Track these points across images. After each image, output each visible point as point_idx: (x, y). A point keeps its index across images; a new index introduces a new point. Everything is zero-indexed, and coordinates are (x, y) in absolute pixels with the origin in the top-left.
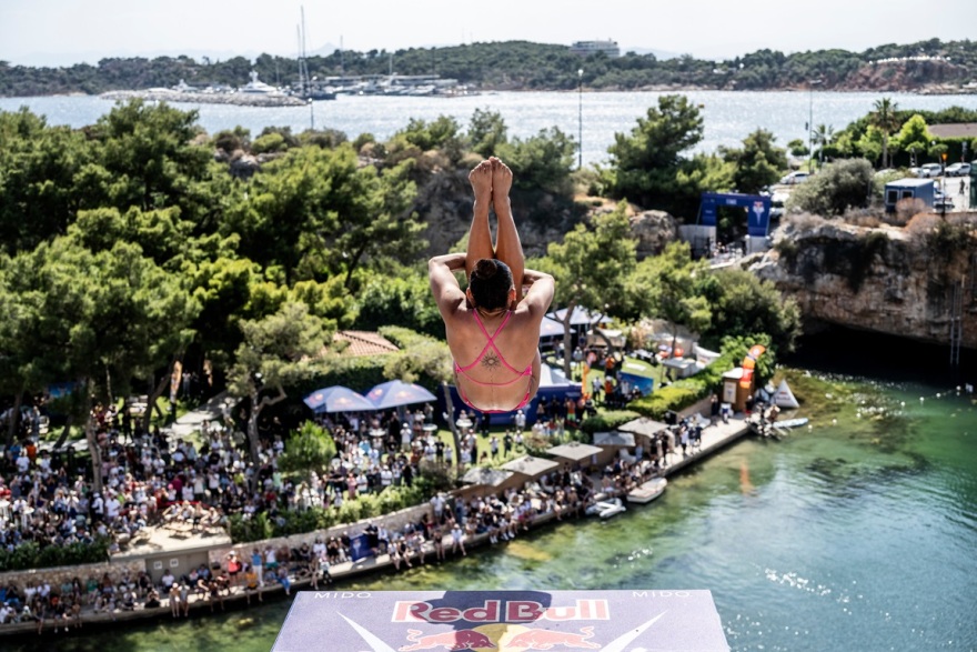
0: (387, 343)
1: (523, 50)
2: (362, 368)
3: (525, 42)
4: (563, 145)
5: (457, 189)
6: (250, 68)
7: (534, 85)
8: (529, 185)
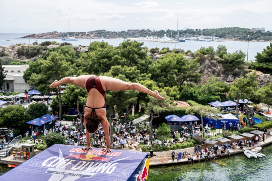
0: (188, 105)
1: (238, 30)
2: (181, 110)
3: (238, 28)
4: (242, 55)
5: (212, 66)
6: (164, 33)
7: (240, 39)
8: (232, 65)
